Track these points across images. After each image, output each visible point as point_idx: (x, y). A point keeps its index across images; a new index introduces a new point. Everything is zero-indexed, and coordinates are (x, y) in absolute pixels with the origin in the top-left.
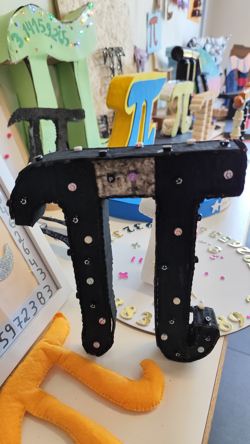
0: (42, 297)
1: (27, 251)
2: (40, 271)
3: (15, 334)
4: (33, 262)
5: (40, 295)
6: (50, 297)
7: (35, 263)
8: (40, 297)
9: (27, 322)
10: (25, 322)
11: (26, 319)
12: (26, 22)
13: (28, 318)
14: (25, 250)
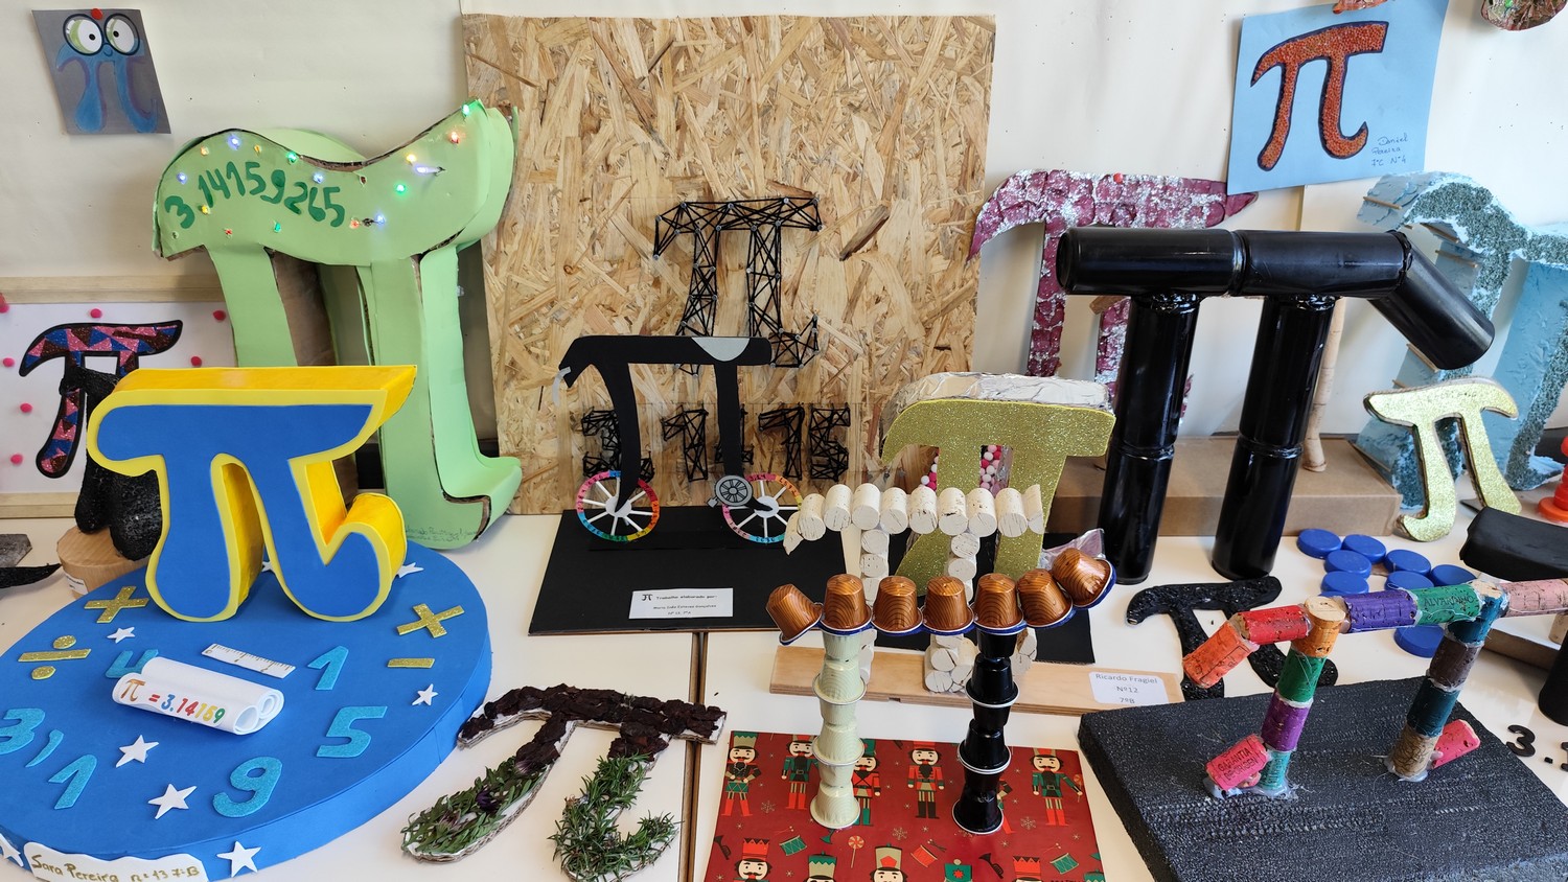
12: (208, 172)
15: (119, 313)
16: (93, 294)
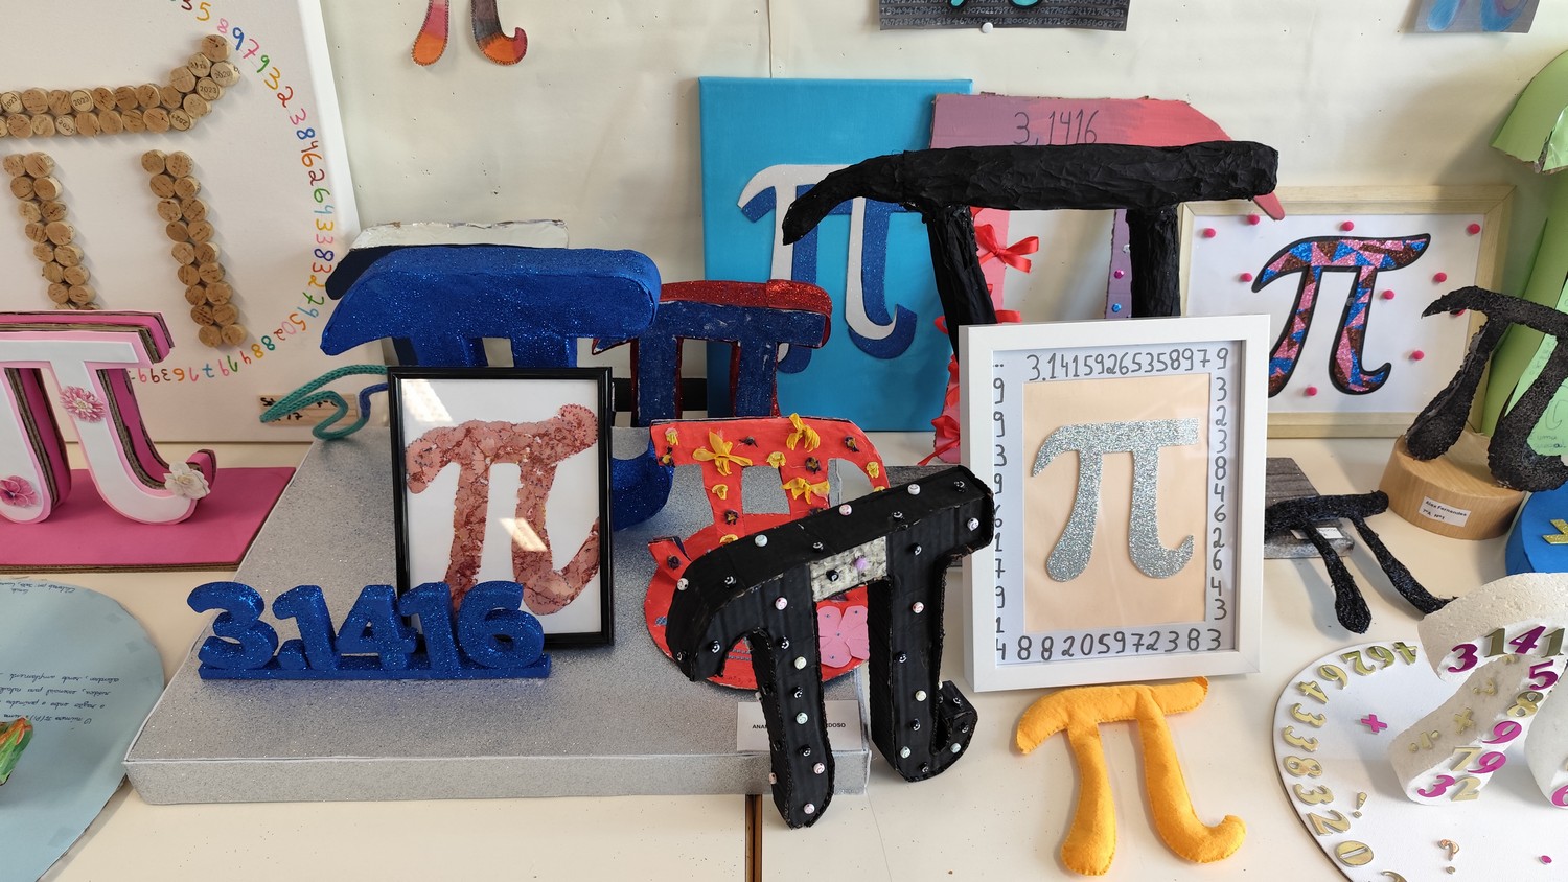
0: (1196, 639)
1: (1217, 564)
2: (1219, 604)
3: (1123, 651)
4: (1216, 584)
5: (1194, 635)
6: (1209, 650)
7: (1219, 587)
8: (1192, 636)
9: (1150, 651)
10: (1147, 648)
11: (1150, 647)
13: (1155, 647)
14: (1215, 561)
15: (1370, 226)
16: (1348, 206)
